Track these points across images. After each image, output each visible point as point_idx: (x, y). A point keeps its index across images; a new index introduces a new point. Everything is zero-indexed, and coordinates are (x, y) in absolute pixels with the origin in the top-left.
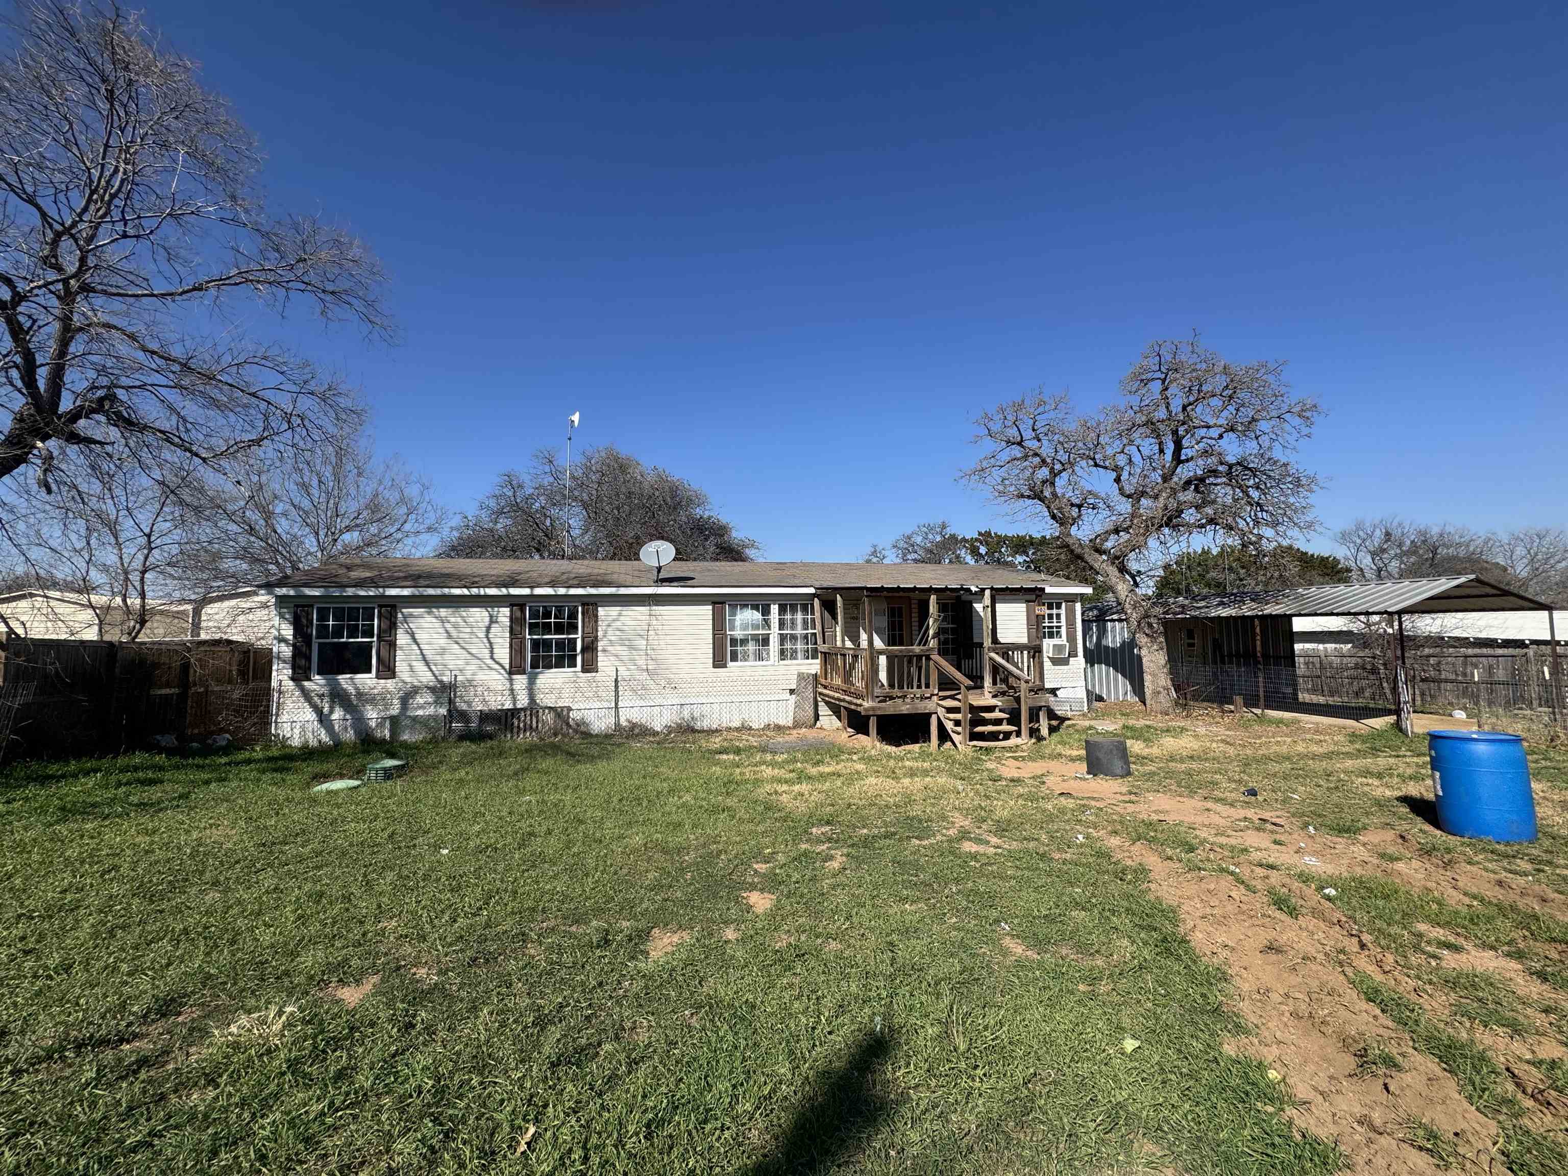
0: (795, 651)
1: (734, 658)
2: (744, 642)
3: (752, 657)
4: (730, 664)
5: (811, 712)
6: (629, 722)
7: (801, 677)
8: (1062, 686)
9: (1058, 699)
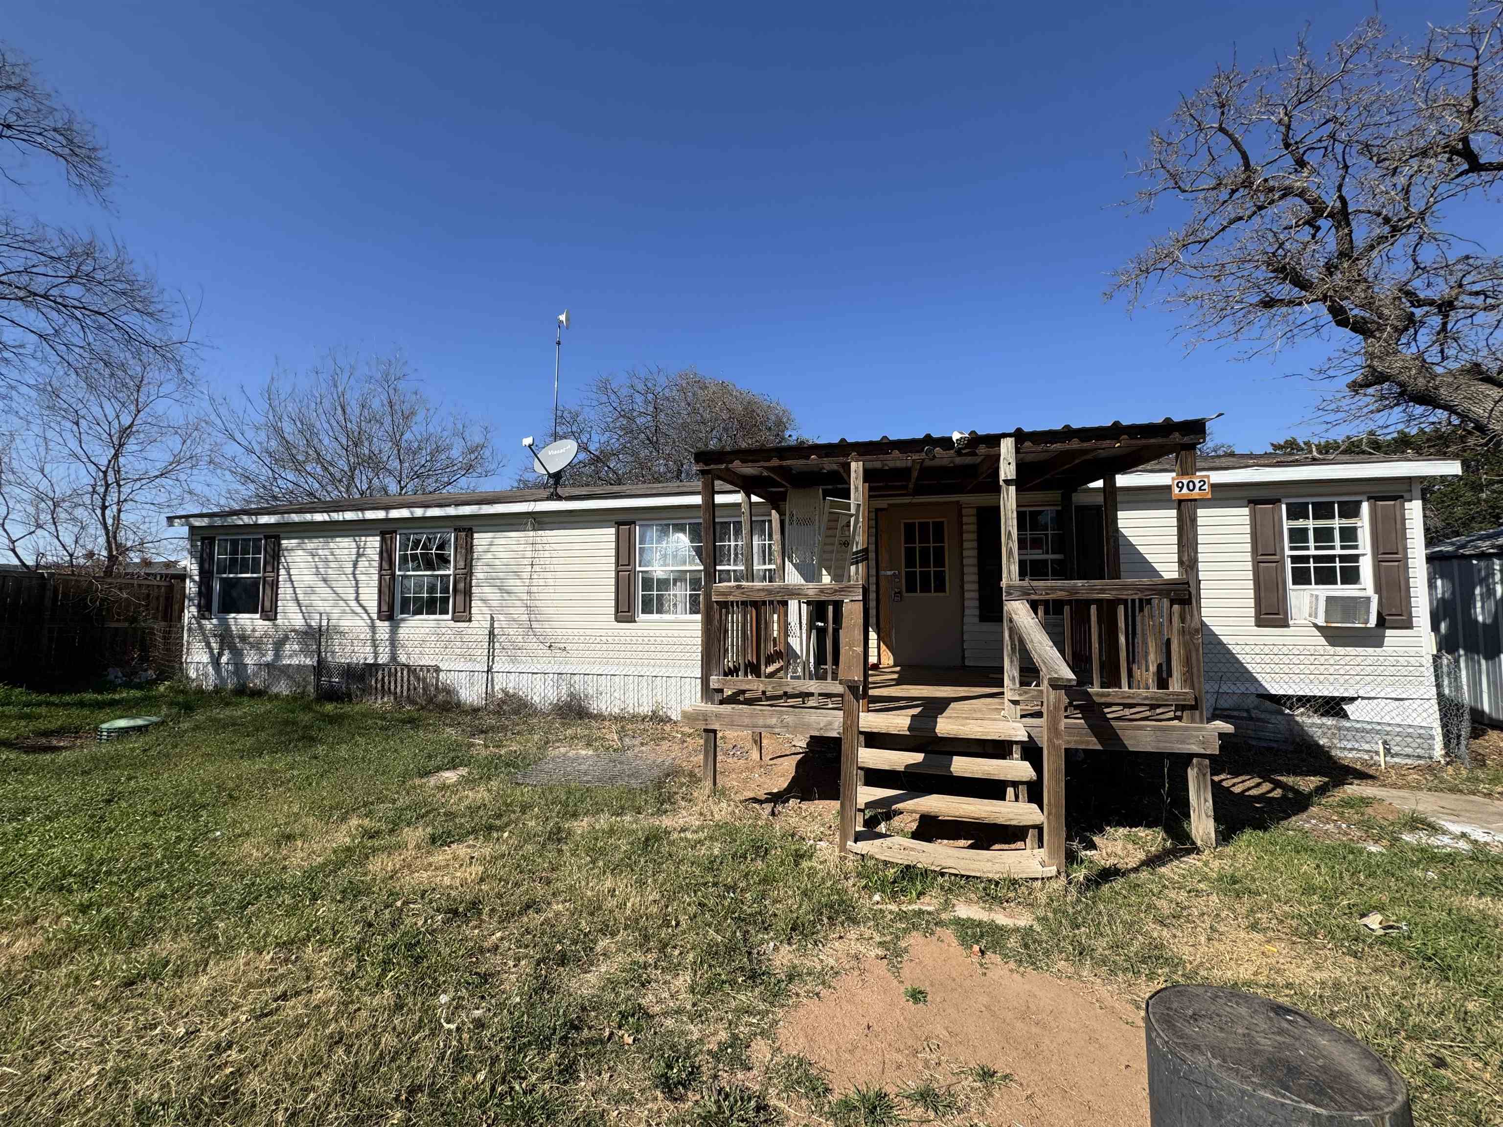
1: (647, 609)
2: (664, 582)
4: (642, 617)
6: (506, 693)
8: (1362, 693)
9: (1348, 724)
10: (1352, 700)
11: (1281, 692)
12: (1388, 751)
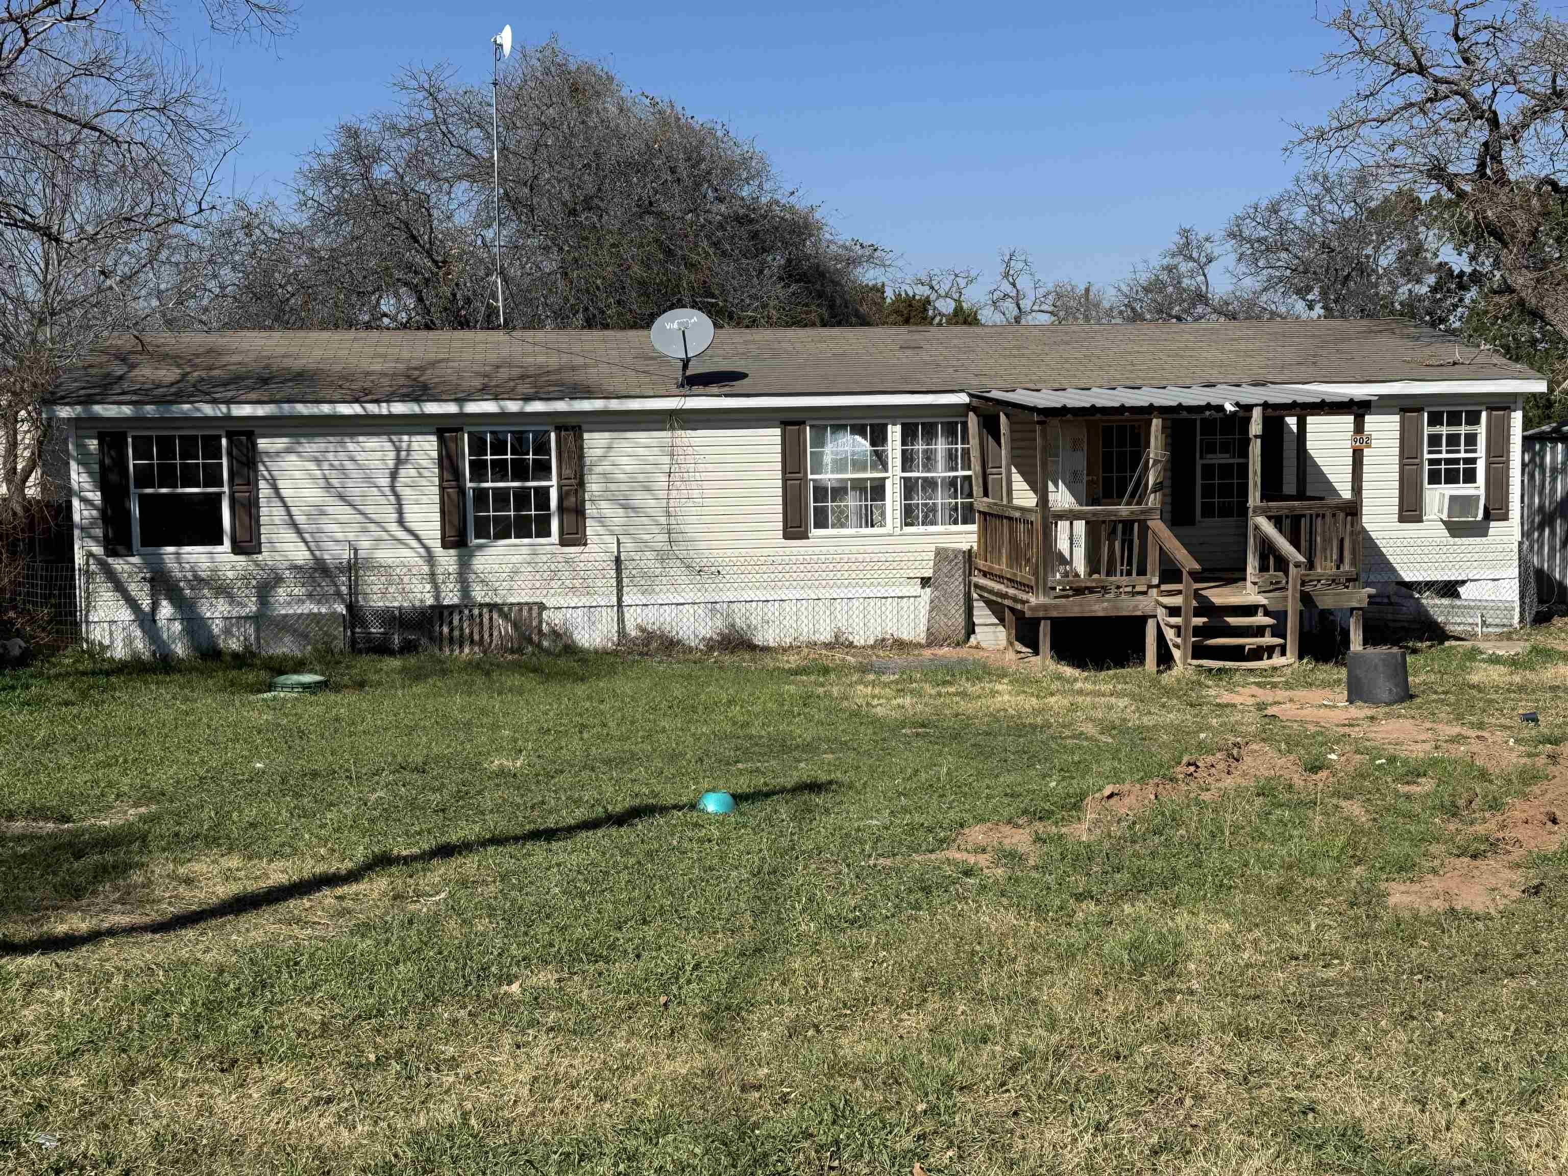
0: (933, 509)
1: (821, 523)
2: (839, 492)
3: (853, 518)
4: (814, 532)
5: (960, 620)
6: (643, 630)
7: (941, 555)
8: (1470, 577)
9: (1458, 602)
10: (1463, 582)
11: (1414, 579)
12: (1484, 622)
